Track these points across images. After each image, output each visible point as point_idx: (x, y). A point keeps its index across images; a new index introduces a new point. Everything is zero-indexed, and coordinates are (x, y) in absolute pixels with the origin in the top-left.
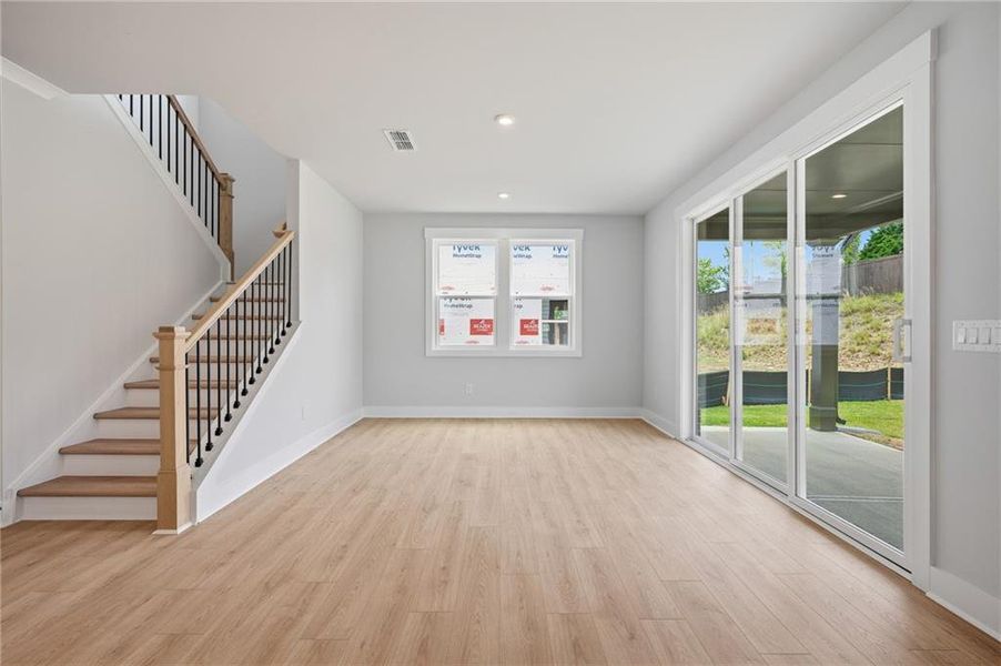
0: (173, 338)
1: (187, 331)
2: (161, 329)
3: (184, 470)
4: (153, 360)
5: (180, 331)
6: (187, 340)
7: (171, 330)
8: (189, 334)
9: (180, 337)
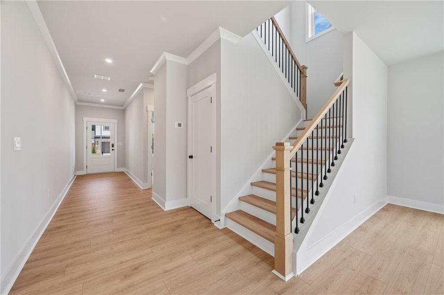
0: (283, 150)
1: (291, 145)
2: (278, 144)
3: (289, 237)
4: (273, 159)
5: (287, 145)
6: (291, 151)
7: (282, 144)
8: (292, 147)
9: (287, 150)
